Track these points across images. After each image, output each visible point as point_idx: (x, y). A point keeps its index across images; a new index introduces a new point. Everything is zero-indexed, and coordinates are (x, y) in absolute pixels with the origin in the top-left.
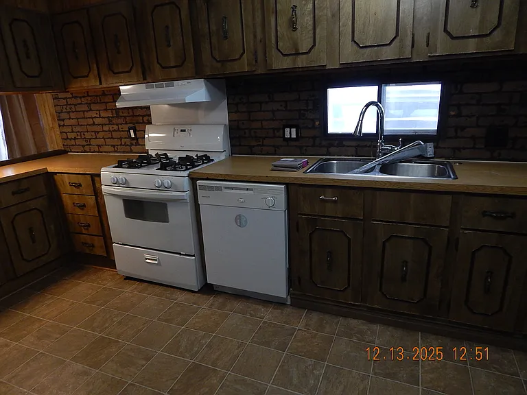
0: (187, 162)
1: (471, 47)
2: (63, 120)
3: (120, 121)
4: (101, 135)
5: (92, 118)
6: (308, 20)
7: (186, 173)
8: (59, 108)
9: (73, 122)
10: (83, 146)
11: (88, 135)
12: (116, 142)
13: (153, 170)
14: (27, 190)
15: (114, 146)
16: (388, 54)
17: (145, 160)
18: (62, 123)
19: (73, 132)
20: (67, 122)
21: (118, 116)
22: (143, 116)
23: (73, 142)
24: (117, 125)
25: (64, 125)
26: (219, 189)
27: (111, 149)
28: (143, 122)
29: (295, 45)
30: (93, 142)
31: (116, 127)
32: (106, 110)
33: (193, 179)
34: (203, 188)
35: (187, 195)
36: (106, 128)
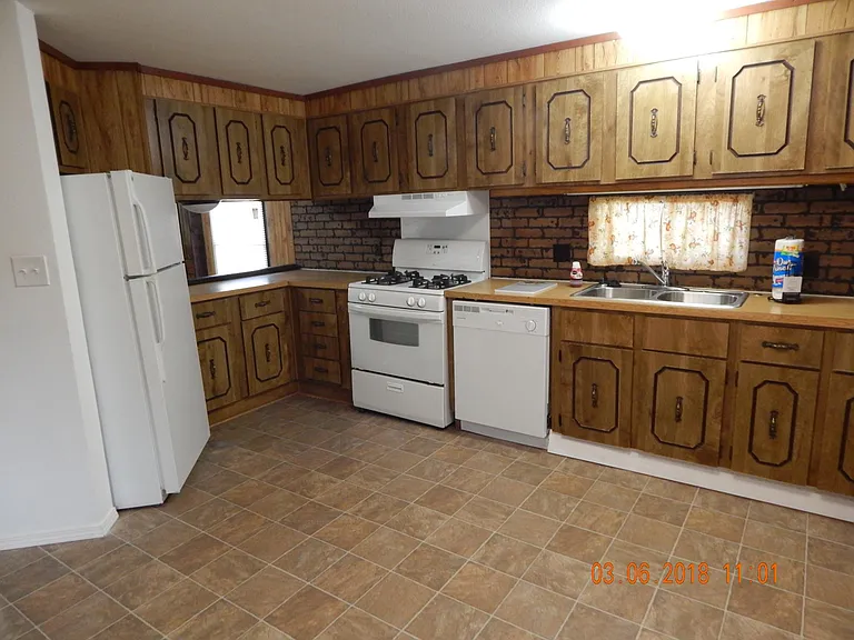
0: (440, 282)
1: (757, 165)
2: (299, 231)
3: (365, 233)
4: (341, 249)
5: (333, 229)
6: (583, 133)
7: (442, 292)
8: (296, 218)
9: (312, 233)
10: (319, 261)
11: (325, 249)
12: (359, 258)
13: (405, 288)
14: (268, 303)
15: (354, 262)
16: (667, 171)
17: (394, 278)
18: (297, 234)
19: (309, 244)
20: (303, 233)
21: (362, 228)
22: (392, 229)
23: (307, 256)
24: (361, 238)
25: (299, 237)
26: (476, 310)
27: (351, 265)
28: (391, 236)
29: (567, 158)
30: (330, 257)
31: (359, 241)
32: (350, 220)
33: (449, 300)
34: (459, 308)
35: (442, 317)
36: (347, 242)
